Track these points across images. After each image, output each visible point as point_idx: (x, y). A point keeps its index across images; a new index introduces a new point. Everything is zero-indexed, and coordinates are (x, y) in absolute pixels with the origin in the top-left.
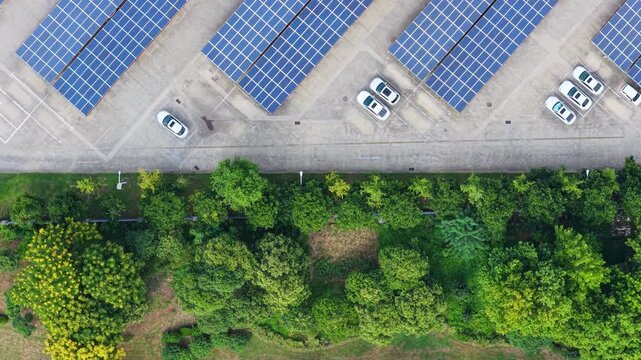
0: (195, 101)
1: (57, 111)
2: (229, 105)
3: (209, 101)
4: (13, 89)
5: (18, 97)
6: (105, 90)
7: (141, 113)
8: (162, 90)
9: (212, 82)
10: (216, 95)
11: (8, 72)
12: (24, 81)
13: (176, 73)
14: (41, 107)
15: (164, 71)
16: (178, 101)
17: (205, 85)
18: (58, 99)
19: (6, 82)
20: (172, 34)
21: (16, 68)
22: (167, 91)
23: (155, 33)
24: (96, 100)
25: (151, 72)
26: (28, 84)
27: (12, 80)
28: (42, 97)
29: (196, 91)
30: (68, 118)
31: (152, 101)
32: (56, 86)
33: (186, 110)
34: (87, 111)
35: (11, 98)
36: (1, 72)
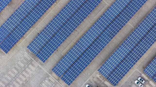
0: (95, 82)
1: (61, 84)
2: (103, 83)
3: (99, 82)
4: (50, 78)
5: (51, 80)
6: (74, 80)
7: (82, 85)
8: (87, 79)
9: (100, 78)
10: (100, 81)
11: (49, 74)
12: (53, 76)
13: (90, 75)
14: (57, 83)
15: (88, 75)
16: (91, 82)
17: (98, 78)
18: (61, 81)
19: (48, 76)
20: (90, 65)
21: (51, 73)
23: (86, 66)
24: (72, 82)
25: (84, 75)
27: (50, 76)
28: (57, 80)
29: (95, 79)
30: (64, 86)
31: (85, 82)
32: (62, 78)
33: (93, 84)
34: (69, 85)
35: (50, 80)
36: (47, 74)
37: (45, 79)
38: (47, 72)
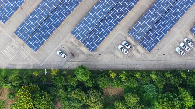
0: (69, 48)
1: (26, 50)
2: (79, 49)
3: (73, 48)
4: (13, 43)
5: (14, 46)
6: (41, 44)
7: (52, 51)
8: (59, 44)
9: (74, 42)
10: (75, 46)
11: (11, 38)
12: (16, 41)
13: (63, 39)
14: (22, 49)
15: (59, 39)
16: (63, 47)
17: (72, 43)
18: (27, 47)
19: (11, 41)
20: (62, 27)
21: (14, 37)
22: (60, 44)
23: (57, 27)
24: (38, 47)
25: (55, 38)
26: (18, 42)
27: (13, 41)
28: (22, 46)
29: (69, 44)
30: (30, 53)
31: (55, 47)
32: (26, 43)
33: (66, 50)
34: (36, 51)
35: (12, 46)
36: (9, 38)
37: (7, 45)
38: (9, 36)
